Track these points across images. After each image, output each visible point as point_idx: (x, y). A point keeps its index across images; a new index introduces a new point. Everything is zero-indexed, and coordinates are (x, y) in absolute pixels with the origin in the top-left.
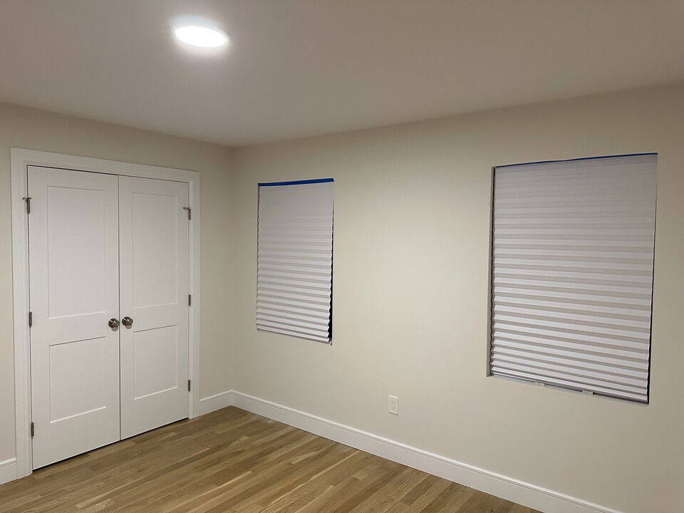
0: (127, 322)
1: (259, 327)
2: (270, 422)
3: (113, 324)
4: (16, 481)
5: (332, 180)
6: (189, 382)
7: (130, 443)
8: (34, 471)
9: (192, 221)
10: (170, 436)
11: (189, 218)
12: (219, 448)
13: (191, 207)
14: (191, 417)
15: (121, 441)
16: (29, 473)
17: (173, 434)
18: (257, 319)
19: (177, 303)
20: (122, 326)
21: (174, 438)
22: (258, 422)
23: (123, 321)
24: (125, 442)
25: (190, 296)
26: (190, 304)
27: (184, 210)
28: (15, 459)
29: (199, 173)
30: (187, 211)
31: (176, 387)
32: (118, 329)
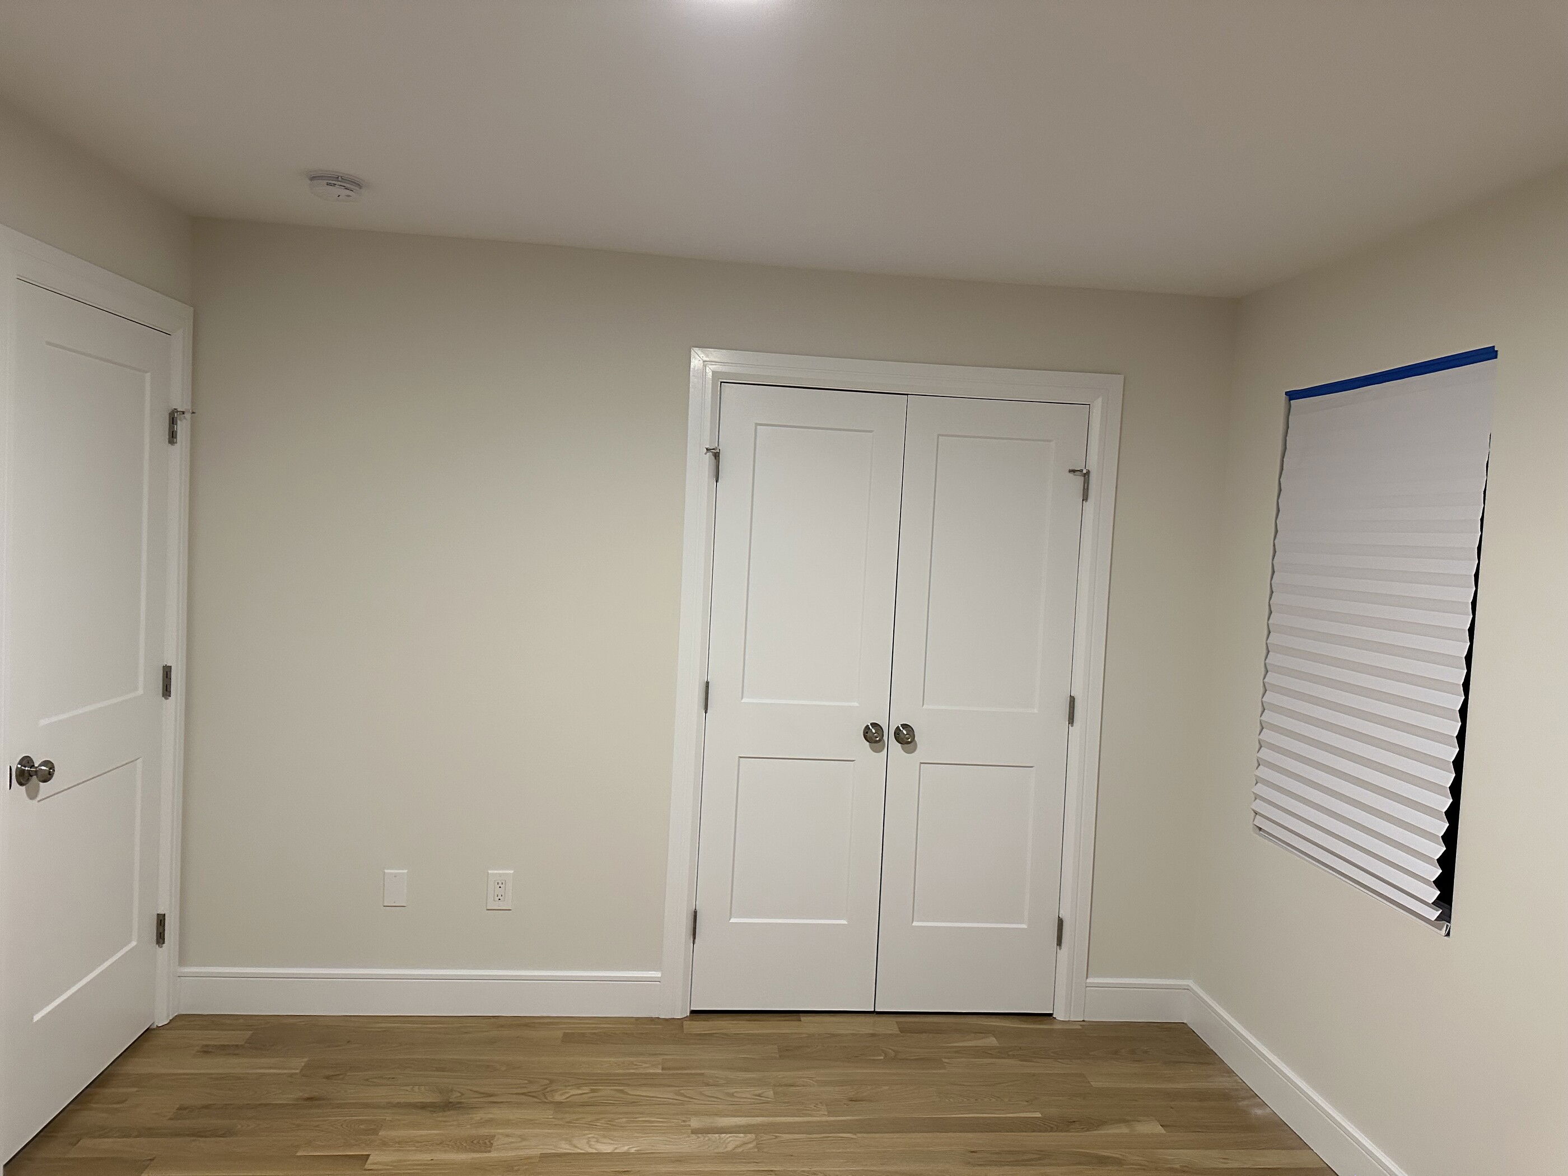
0: (905, 736)
1: (1259, 821)
2: (1259, 1112)
3: (873, 735)
4: (652, 1020)
5: (1489, 354)
6: (1060, 922)
7: (891, 1026)
8: (693, 1012)
9: (1089, 505)
10: (980, 1043)
11: (1085, 498)
12: (1067, 1124)
13: (1093, 465)
14: (1059, 1016)
15: (874, 1012)
16: (681, 1012)
17: (992, 1041)
18: (1257, 797)
19: (1036, 711)
20: (895, 746)
21: (985, 1052)
22: (1225, 1096)
23: (897, 733)
24: (884, 1018)
25: (1072, 700)
26: (1071, 720)
27: (1071, 475)
28: (658, 974)
29: (1122, 377)
30: (1079, 480)
31: (1024, 926)
32: (883, 749)
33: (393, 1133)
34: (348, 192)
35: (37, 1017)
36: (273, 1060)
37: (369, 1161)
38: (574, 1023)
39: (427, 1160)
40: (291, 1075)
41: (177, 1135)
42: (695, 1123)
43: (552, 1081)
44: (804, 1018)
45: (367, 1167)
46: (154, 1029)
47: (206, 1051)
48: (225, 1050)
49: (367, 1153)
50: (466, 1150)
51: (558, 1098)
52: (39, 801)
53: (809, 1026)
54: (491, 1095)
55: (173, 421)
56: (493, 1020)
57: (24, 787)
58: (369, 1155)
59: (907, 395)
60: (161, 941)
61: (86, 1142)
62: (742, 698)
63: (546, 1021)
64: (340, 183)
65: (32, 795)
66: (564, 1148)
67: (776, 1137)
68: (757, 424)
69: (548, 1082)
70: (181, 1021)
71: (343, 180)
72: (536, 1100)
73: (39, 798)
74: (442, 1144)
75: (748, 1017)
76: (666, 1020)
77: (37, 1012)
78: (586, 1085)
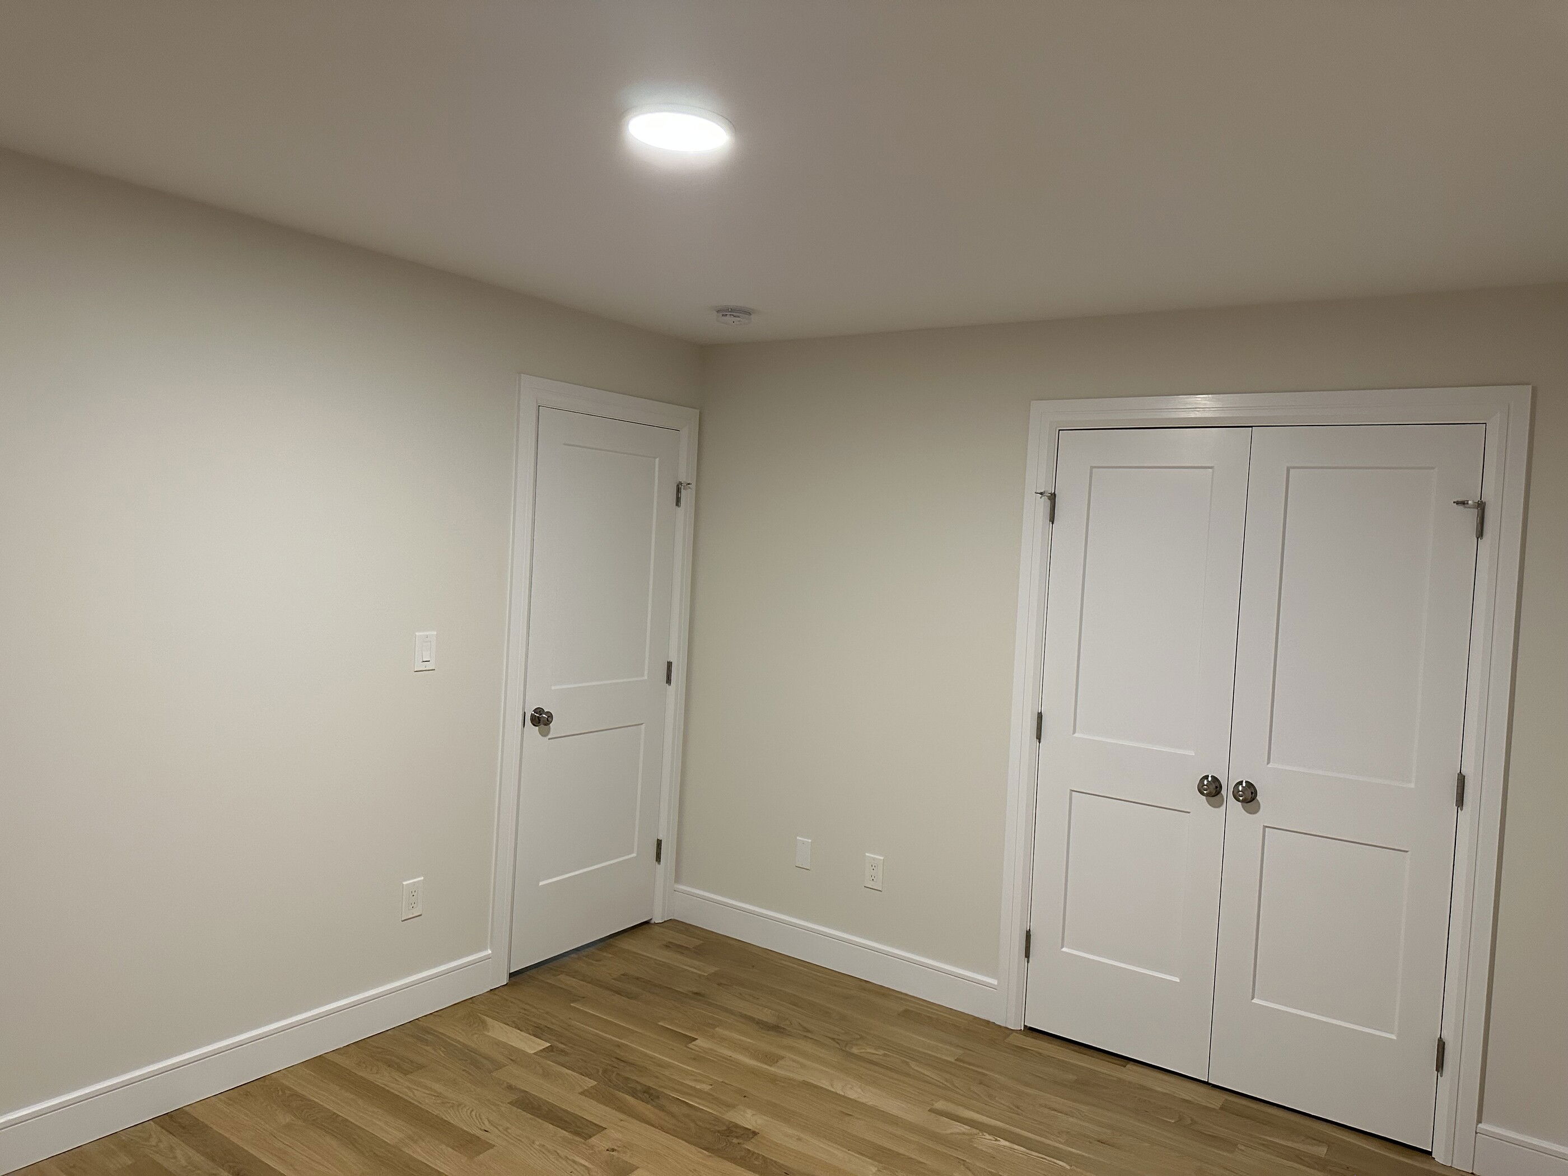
3: (1210, 788)
6: (1442, 1044)
7: (1217, 1100)
8: (1028, 1028)
9: (1485, 543)
11: (1480, 534)
13: (1489, 497)
16: (1015, 1024)
17: (1322, 1151)
19: (1411, 787)
20: (1234, 804)
23: (1237, 790)
25: (1462, 780)
26: (1460, 802)
27: (1461, 507)
28: (995, 982)
29: (1530, 387)
30: (1473, 514)
31: (1394, 1037)
32: (1222, 804)
33: (727, 1033)
34: (738, 319)
35: (541, 884)
36: (697, 963)
37: (694, 1043)
38: (922, 1005)
39: (727, 1055)
40: (700, 976)
41: (607, 988)
42: (940, 1105)
43: (862, 1038)
44: (1130, 1066)
45: (690, 1046)
46: (652, 924)
47: (668, 946)
48: (680, 949)
49: (696, 1037)
50: (758, 1059)
51: (855, 1050)
52: (549, 739)
53: (1129, 1074)
54: (808, 1031)
55: (678, 491)
56: (863, 984)
57: (537, 728)
58: (697, 1039)
59: (1252, 427)
60: (659, 860)
61: (562, 977)
62: (1074, 732)
63: (902, 996)
64: (730, 313)
65: (545, 734)
66: (825, 1084)
67: (996, 1140)
68: (1092, 467)
69: (859, 1037)
70: (672, 924)
71: (732, 310)
72: (838, 1046)
73: (549, 737)
74: (745, 1049)
75: (1076, 1048)
76: (1000, 1026)
77: (543, 880)
78: (884, 1049)
